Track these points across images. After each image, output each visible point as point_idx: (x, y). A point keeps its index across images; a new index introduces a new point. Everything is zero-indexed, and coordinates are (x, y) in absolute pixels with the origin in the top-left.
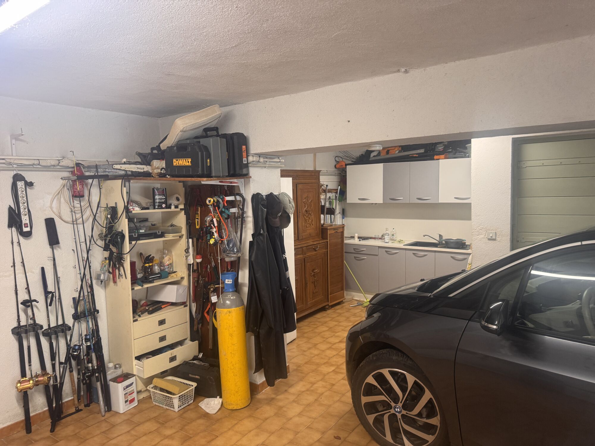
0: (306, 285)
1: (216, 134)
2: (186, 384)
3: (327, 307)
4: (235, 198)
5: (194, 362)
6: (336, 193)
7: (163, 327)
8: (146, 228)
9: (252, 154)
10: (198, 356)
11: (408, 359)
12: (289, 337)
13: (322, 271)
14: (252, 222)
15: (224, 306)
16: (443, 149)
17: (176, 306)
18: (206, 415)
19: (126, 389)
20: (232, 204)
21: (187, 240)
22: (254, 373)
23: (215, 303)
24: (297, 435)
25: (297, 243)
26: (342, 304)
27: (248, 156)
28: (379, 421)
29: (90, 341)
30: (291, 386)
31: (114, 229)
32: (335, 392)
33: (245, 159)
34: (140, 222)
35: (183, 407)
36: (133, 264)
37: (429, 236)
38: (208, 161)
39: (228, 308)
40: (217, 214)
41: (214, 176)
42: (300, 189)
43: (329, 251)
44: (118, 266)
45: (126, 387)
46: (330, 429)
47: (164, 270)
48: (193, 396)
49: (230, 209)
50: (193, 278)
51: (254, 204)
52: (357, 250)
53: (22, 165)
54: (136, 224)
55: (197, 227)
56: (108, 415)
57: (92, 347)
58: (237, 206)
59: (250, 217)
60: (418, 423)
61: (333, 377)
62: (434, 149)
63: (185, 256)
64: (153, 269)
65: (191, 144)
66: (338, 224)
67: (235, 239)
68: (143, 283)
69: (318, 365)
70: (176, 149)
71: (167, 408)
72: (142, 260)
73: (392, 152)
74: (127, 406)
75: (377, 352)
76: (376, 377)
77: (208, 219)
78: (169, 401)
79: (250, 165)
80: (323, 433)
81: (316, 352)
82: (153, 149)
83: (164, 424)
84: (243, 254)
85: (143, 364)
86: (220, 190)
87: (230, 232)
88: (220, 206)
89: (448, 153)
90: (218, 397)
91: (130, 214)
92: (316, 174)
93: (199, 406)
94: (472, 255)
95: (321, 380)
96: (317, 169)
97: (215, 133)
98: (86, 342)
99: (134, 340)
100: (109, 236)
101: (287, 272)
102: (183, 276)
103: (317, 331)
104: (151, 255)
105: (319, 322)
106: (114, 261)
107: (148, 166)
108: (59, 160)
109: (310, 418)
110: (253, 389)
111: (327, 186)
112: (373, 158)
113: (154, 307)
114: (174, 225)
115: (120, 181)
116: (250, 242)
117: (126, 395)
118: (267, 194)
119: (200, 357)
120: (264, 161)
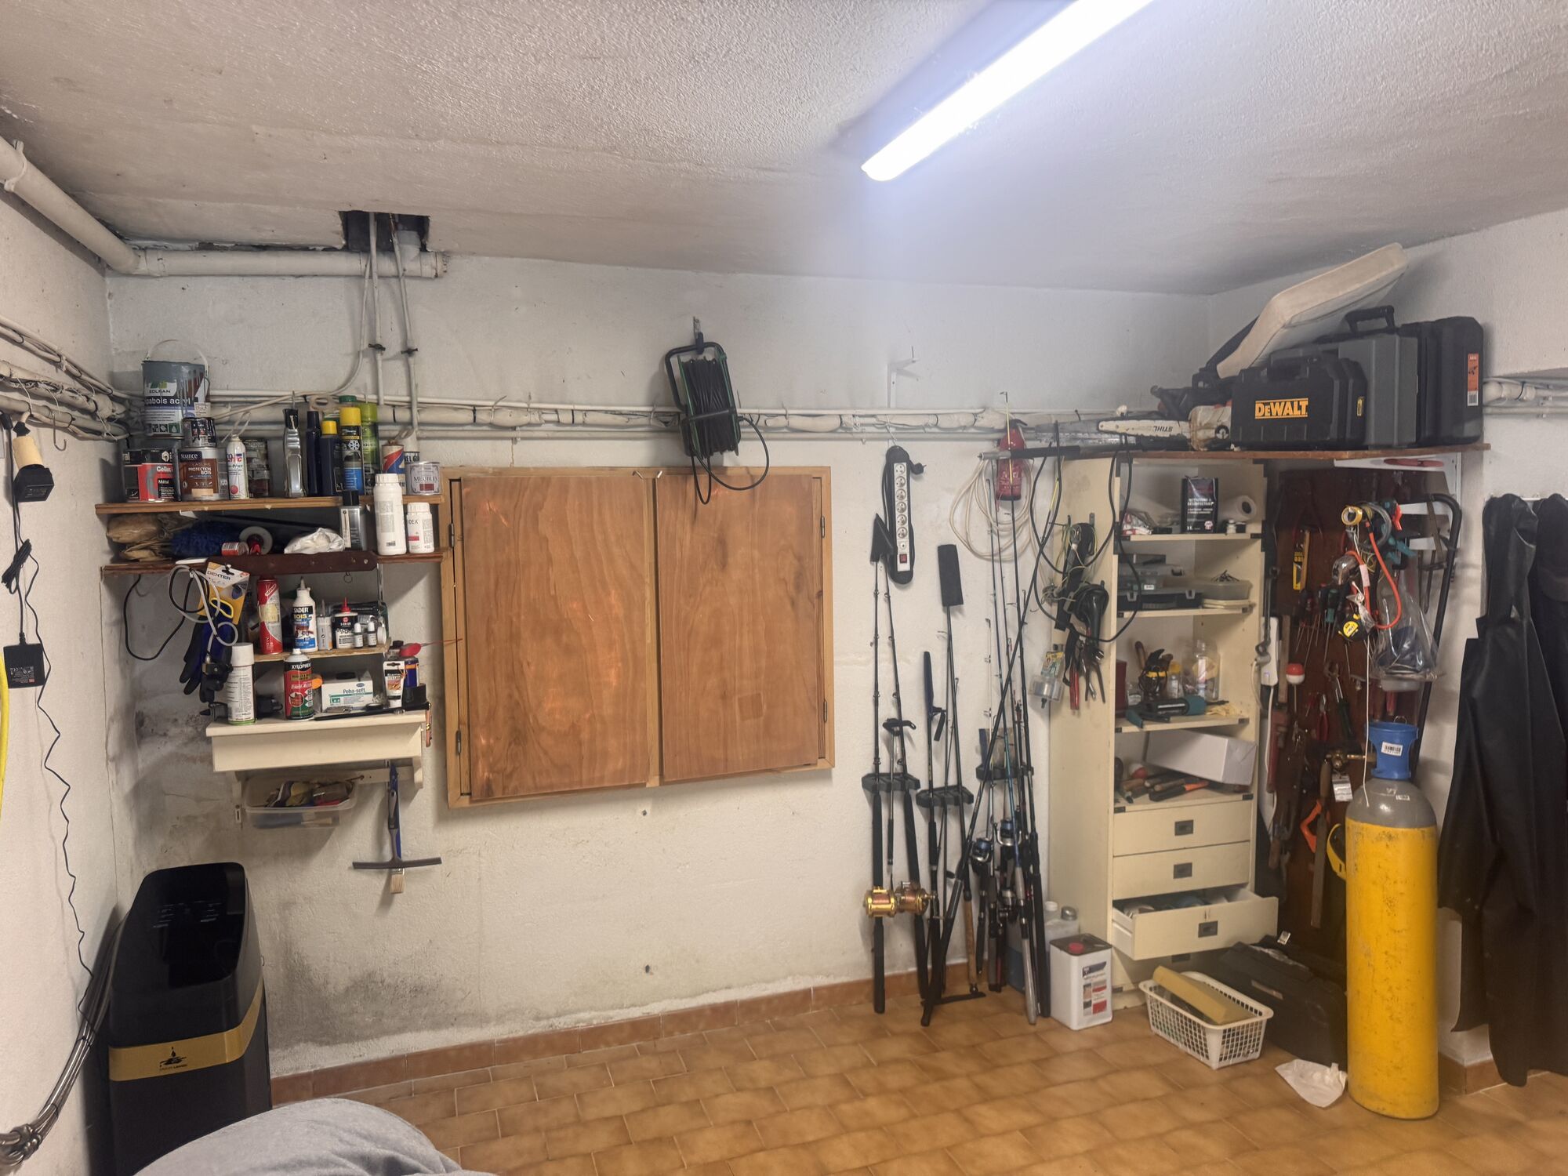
1: (1386, 324)
2: (1243, 1004)
4: (1430, 508)
5: (1268, 951)
7: (1185, 840)
8: (1159, 581)
9: (1496, 377)
10: (1278, 938)
14: (1480, 581)
15: (1373, 817)
17: (1222, 792)
18: (1298, 1105)
19: (1089, 975)
20: (1417, 527)
21: (1263, 619)
22: (1455, 1030)
23: (1344, 804)
27: (1486, 383)
29: (1012, 837)
31: (1084, 578)
33: (1472, 394)
34: (1145, 563)
35: (1231, 1062)
36: (1121, 668)
38: (1360, 402)
39: (1387, 826)
40: (1372, 554)
41: (1372, 445)
44: (1085, 669)
45: (1088, 969)
47: (1194, 692)
48: (1261, 1043)
49: (1410, 541)
50: (1275, 726)
51: (1492, 528)
53: (905, 427)
54: (1136, 570)
55: (1297, 586)
56: (1042, 1024)
57: (1017, 853)
58: (1434, 531)
59: (1474, 566)
63: (1255, 663)
64: (1168, 687)
65: (1310, 358)
67: (1420, 629)
68: (1144, 719)
71: (1189, 1051)
72: (1140, 661)
74: (1088, 1017)
77: (1344, 565)
78: (1195, 1035)
79: (1489, 410)
82: (1197, 377)
83: (1181, 1089)
84: (1443, 674)
85: (1133, 924)
86: (1382, 484)
88: (1383, 533)
90: (1335, 1066)
91: (1124, 543)
93: (1276, 1072)
97: (1383, 323)
98: (1003, 837)
99: (1114, 857)
100: (1072, 594)
102: (1245, 715)
104: (1162, 651)
106: (1077, 657)
107: (1182, 423)
108: (975, 415)
110: (1449, 1074)
113: (1166, 785)
114: (1231, 577)
115: (1109, 461)
116: (1469, 641)
117: (1087, 989)
118: (1538, 499)
119: (1282, 943)
120: (1536, 397)
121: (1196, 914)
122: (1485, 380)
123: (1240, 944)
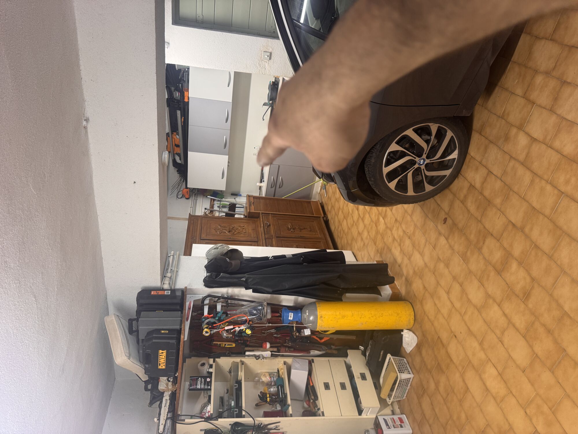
0: (302, 238)
1: (135, 321)
2: (388, 364)
3: (325, 218)
4: (206, 305)
5: (367, 355)
6: (214, 200)
7: (331, 386)
8: (230, 399)
9: (161, 285)
10: (362, 350)
11: (375, 148)
12: (349, 258)
13: (290, 221)
14: (233, 289)
15: (315, 322)
16: (179, 92)
17: (312, 371)
18: (419, 346)
19: (390, 426)
20: (212, 308)
21: (246, 357)
22: (381, 295)
23: (312, 331)
24: (441, 259)
25: (260, 243)
26: (323, 205)
27: (163, 288)
28: (432, 181)
30: (395, 260)
32: (403, 219)
33: (166, 293)
34: (223, 406)
35: (410, 369)
36: (267, 415)
37: (264, 115)
38: (163, 332)
39: (317, 318)
40: (221, 325)
41: (180, 327)
42: (206, 236)
43: (271, 212)
44: (267, 431)
45: (387, 426)
46: (437, 227)
47: (275, 382)
48: (400, 358)
49: (218, 311)
50: (286, 352)
51: (215, 286)
52: (273, 185)
54: (225, 410)
55: (234, 345)
58: (214, 303)
59: (228, 290)
60: (435, 144)
61: (389, 219)
62: (178, 100)
63: (263, 360)
64: (273, 393)
65: (143, 349)
66: (246, 201)
67: (250, 307)
68: (286, 404)
69: (377, 232)
70: (147, 365)
71: (409, 385)
72: (263, 404)
73: (177, 141)
74: (406, 425)
75: (367, 176)
76: (390, 180)
77: (225, 335)
78: (403, 383)
79: (173, 287)
80: (440, 234)
81: (365, 234)
82: (146, 389)
83: (424, 389)
84: (264, 300)
85: (366, 407)
86: (197, 320)
87: (241, 312)
88: (213, 321)
89: (183, 88)
90: (402, 333)
91: (213, 416)
92: (193, 219)
93: (409, 353)
94: (285, 77)
95: (391, 231)
96: (188, 217)
97: (134, 323)
99: (342, 416)
101: (287, 256)
102: (282, 362)
103: (346, 230)
104: (259, 395)
105: (338, 228)
107: (164, 395)
109: (425, 245)
110: (396, 298)
111: (205, 209)
112: (182, 160)
113: (311, 394)
114: (230, 369)
115: (178, 425)
116: (253, 292)
117: (395, 427)
118: (206, 271)
119: (363, 349)
120: (170, 273)
121: (358, 381)
122: (162, 289)
123: (366, 365)
